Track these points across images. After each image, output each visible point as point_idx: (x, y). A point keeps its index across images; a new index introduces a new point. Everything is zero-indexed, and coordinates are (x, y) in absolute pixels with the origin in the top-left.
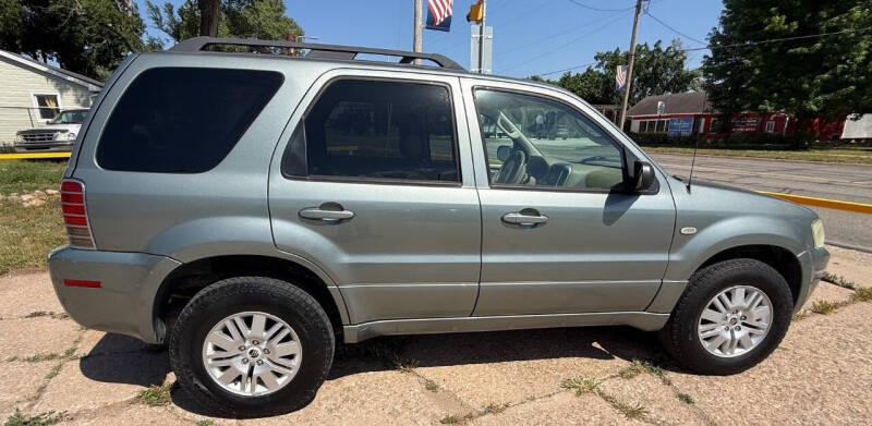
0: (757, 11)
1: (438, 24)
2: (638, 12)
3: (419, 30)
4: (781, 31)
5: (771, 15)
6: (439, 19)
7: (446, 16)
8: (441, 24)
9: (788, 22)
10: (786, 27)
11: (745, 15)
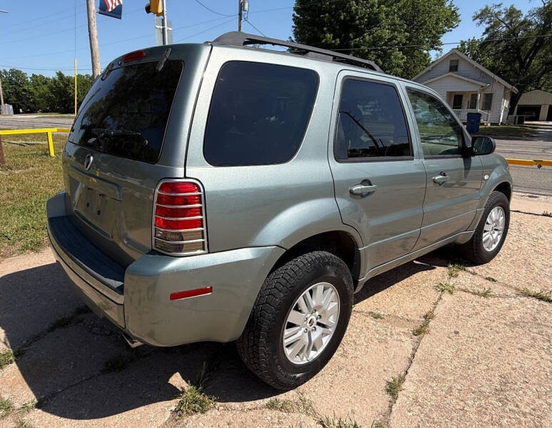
0: (316, 29)
1: (110, 10)
2: (240, 19)
3: (93, 15)
4: (331, 44)
5: (324, 33)
6: (111, 6)
7: (117, 4)
8: (113, 11)
9: (334, 38)
10: (333, 42)
11: (308, 31)
